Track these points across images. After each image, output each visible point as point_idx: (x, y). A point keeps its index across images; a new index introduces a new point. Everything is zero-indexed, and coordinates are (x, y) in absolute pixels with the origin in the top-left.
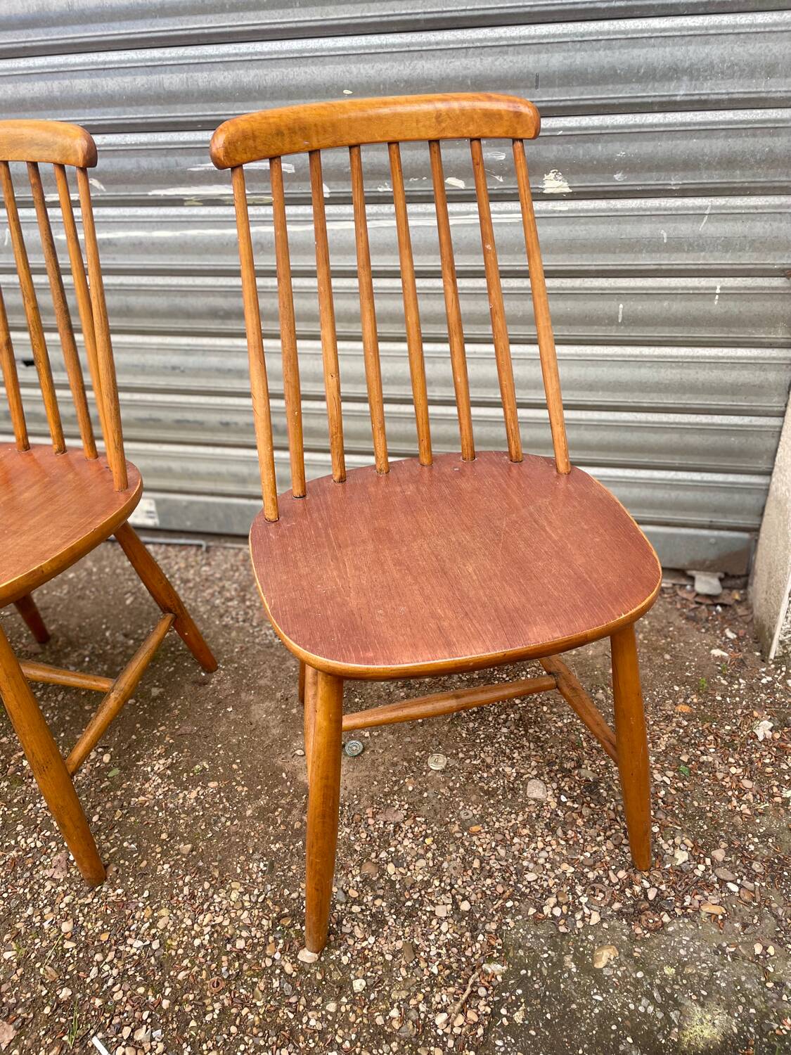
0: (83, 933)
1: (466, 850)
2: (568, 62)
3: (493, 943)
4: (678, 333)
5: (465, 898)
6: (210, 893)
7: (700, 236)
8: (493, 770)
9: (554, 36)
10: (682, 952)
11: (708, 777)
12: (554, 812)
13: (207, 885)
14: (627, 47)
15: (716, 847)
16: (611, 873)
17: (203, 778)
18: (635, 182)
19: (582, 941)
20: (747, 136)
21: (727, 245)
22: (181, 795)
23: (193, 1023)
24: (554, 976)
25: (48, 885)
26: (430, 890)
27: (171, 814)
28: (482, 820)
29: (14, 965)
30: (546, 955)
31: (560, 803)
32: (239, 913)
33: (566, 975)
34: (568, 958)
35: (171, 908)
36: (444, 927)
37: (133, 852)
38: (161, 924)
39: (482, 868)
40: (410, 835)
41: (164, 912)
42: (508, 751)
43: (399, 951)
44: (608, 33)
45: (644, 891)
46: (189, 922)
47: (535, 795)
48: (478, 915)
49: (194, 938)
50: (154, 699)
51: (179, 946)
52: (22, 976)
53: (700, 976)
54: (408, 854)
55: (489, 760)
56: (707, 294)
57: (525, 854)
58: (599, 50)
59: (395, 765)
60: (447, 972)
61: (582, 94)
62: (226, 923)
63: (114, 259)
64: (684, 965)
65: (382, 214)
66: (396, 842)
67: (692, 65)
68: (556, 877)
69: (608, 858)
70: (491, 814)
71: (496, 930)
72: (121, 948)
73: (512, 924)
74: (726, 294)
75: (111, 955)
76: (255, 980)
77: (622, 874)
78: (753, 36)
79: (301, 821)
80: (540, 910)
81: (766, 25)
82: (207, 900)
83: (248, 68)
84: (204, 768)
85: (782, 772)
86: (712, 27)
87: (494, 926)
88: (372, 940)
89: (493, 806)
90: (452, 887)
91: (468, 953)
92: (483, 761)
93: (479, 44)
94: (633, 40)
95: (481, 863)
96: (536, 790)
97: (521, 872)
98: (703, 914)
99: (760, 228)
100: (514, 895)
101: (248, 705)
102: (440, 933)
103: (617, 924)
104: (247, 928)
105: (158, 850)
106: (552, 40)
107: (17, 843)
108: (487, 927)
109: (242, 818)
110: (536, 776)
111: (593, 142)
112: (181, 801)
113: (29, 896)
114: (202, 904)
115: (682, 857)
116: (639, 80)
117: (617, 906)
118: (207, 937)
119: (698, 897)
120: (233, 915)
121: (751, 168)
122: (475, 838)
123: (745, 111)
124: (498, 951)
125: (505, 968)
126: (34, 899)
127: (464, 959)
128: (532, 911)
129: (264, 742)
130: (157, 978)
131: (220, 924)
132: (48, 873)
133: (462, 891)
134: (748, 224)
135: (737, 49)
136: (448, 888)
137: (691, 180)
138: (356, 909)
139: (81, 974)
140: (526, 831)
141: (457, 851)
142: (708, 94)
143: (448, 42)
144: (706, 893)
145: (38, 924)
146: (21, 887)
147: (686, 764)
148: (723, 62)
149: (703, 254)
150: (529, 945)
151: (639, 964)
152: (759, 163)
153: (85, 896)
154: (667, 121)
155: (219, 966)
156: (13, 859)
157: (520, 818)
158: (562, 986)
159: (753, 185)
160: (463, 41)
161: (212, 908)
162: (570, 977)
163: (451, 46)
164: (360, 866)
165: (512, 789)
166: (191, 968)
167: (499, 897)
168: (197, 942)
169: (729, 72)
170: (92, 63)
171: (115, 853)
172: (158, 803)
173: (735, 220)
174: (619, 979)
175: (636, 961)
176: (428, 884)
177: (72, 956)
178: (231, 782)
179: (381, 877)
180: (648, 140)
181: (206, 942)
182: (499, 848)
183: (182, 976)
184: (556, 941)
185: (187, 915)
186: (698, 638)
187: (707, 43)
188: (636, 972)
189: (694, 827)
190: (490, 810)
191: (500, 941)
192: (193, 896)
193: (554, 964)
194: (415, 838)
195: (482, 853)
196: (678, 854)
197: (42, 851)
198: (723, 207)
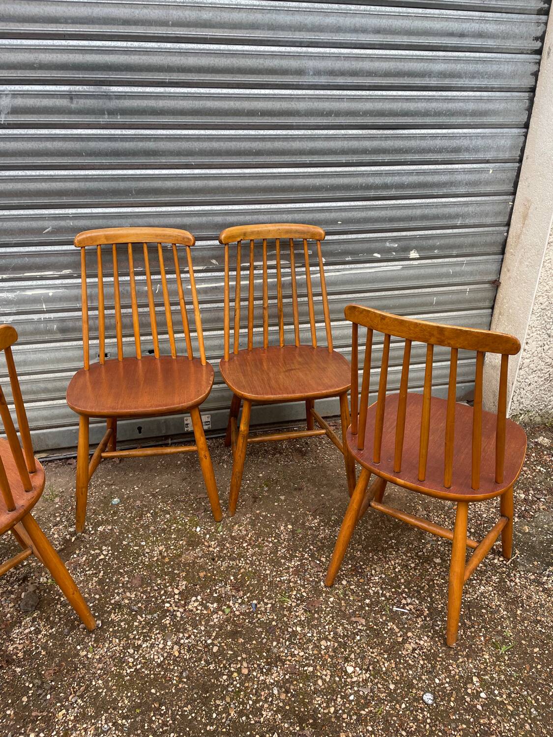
2: (423, 212)
4: (454, 307)
7: (463, 271)
10: (545, 520)
14: (443, 208)
18: (442, 253)
20: (478, 236)
21: (471, 273)
23: (422, 592)
38: (378, 569)
44: (437, 203)
46: (387, 566)
56: (464, 292)
58: (433, 208)
61: (427, 223)
62: (400, 562)
63: (217, 295)
64: (548, 523)
65: (346, 269)
67: (463, 213)
74: (471, 291)
81: (485, 201)
85: (533, 462)
86: (470, 201)
93: (392, 206)
94: (445, 205)
98: (541, 509)
99: (482, 267)
100: (485, 522)
106: (418, 205)
107: (288, 566)
109: (369, 530)
111: (429, 239)
115: (523, 496)
116: (446, 219)
118: (399, 568)
121: (479, 247)
130: (395, 585)
134: (478, 266)
137: (460, 252)
138: (439, 543)
139: (367, 594)
142: (467, 223)
144: (537, 504)
148: (473, 213)
149: (463, 277)
152: (482, 245)
154: (453, 232)
160: (386, 205)
167: (481, 524)
169: (474, 216)
170: (226, 210)
173: (474, 265)
180: (447, 239)
187: (468, 206)
194: (438, 517)
196: (521, 495)
197: (302, 565)
198: (470, 261)
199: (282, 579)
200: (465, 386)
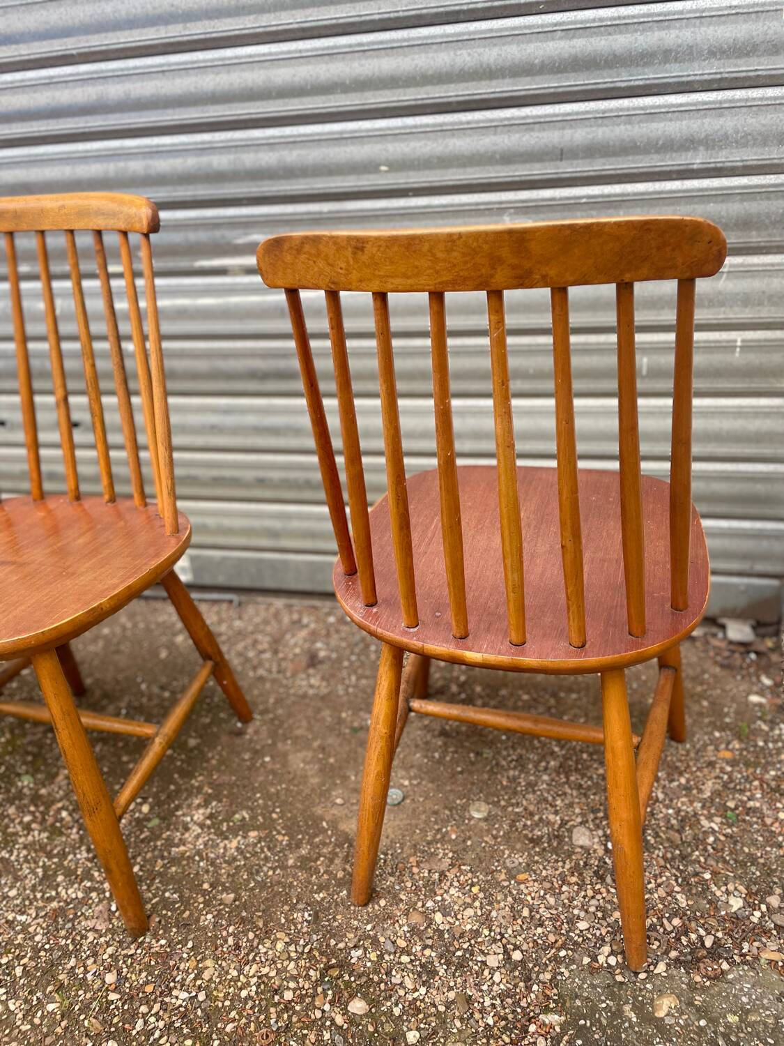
0: (127, 985)
1: (515, 899)
2: (590, 136)
3: (548, 993)
4: (701, 385)
5: (516, 947)
6: (255, 944)
7: (720, 293)
8: (536, 818)
9: (577, 113)
10: (745, 999)
11: (757, 823)
12: (601, 859)
13: (251, 935)
14: (647, 121)
15: (771, 893)
16: (665, 921)
17: (244, 827)
19: (641, 990)
20: (761, 199)
21: (746, 300)
22: (222, 845)
24: (614, 1026)
25: (91, 936)
26: (480, 940)
27: (213, 864)
28: (528, 868)
29: (58, 1017)
30: (604, 1005)
31: (607, 850)
32: (285, 963)
33: (627, 1025)
34: (627, 1008)
35: (216, 959)
36: (497, 978)
37: (175, 902)
38: (206, 975)
39: (532, 917)
40: (456, 884)
41: (209, 963)
42: (550, 798)
43: (452, 1002)
44: (628, 109)
45: (701, 938)
46: (235, 973)
47: (581, 843)
48: (531, 965)
49: (241, 989)
50: (191, 750)
51: (225, 997)
52: (66, 1028)
53: (765, 1024)
54: (455, 903)
55: (531, 808)
56: (729, 347)
57: (575, 902)
58: (619, 125)
59: (436, 813)
60: (503, 1023)
61: (604, 164)
62: (273, 974)
64: (747, 1012)
66: (442, 891)
67: (707, 136)
68: (609, 925)
69: (661, 906)
70: (537, 862)
71: (551, 980)
72: (167, 1000)
73: (567, 974)
74: (747, 347)
75: (157, 1007)
76: (305, 1032)
77: (676, 922)
78: (764, 108)
79: (344, 870)
80: (595, 959)
82: (252, 951)
83: (291, 149)
84: (244, 818)
87: (548, 976)
88: (423, 990)
89: (538, 854)
90: (503, 937)
91: (523, 1003)
92: (526, 809)
93: (506, 123)
95: (531, 911)
96: (582, 838)
97: (572, 921)
98: (762, 961)
99: (777, 284)
100: (567, 944)
101: (285, 755)
102: (493, 983)
103: (675, 973)
104: (294, 978)
105: (201, 900)
106: (575, 117)
107: (57, 893)
108: (541, 977)
109: (284, 867)
110: (581, 823)
111: (615, 208)
112: (222, 851)
113: (71, 947)
114: (248, 955)
115: (736, 904)
116: (658, 151)
117: (673, 954)
118: (254, 988)
119: (756, 944)
120: (279, 966)
121: (767, 228)
122: (522, 887)
123: (759, 177)
124: (554, 1001)
125: (563, 1018)
126: (77, 950)
127: (519, 1010)
128: (586, 960)
129: (302, 791)
130: (204, 1030)
131: (266, 975)
132: (90, 924)
133: (513, 941)
134: (766, 281)
135: (750, 121)
136: (499, 937)
138: (405, 959)
139: (127, 1026)
140: (574, 879)
141: (505, 900)
142: (723, 162)
143: (478, 122)
144: (764, 940)
145: (81, 976)
146: (63, 938)
147: (732, 810)
148: (737, 132)
149: (723, 309)
150: (585, 994)
151: (701, 1012)
152: (774, 224)
153: (128, 947)
154: (685, 187)
155: (268, 1018)
156: (55, 910)
157: (568, 866)
158: (623, 1036)
159: (768, 244)
160: (492, 121)
161: (257, 959)
162: (631, 1026)
163: (482, 125)
164: (407, 915)
165: (557, 837)
166: (239, 1020)
167: (551, 946)
168: (244, 994)
169: (743, 141)
171: (157, 903)
172: (199, 853)
173: (753, 277)
174: (682, 1027)
175: (698, 1009)
176: (477, 933)
177: (117, 1008)
178: (271, 832)
179: (429, 926)
180: (668, 205)
181: (253, 994)
182: (548, 896)
183: (229, 1028)
184: (613, 990)
185: (232, 966)
186: (735, 685)
187: (721, 115)
188: (699, 1020)
189: (747, 874)
190: (536, 858)
191: (555, 991)
192: (238, 947)
193: (613, 1013)
194: (461, 887)
195: (531, 902)
196: (732, 901)
197: (83, 902)
198: (742, 265)
199: (19, 918)
200: (748, 586)
